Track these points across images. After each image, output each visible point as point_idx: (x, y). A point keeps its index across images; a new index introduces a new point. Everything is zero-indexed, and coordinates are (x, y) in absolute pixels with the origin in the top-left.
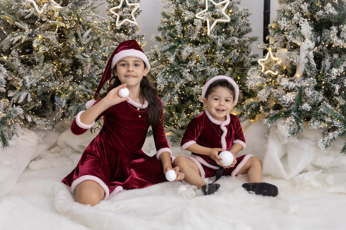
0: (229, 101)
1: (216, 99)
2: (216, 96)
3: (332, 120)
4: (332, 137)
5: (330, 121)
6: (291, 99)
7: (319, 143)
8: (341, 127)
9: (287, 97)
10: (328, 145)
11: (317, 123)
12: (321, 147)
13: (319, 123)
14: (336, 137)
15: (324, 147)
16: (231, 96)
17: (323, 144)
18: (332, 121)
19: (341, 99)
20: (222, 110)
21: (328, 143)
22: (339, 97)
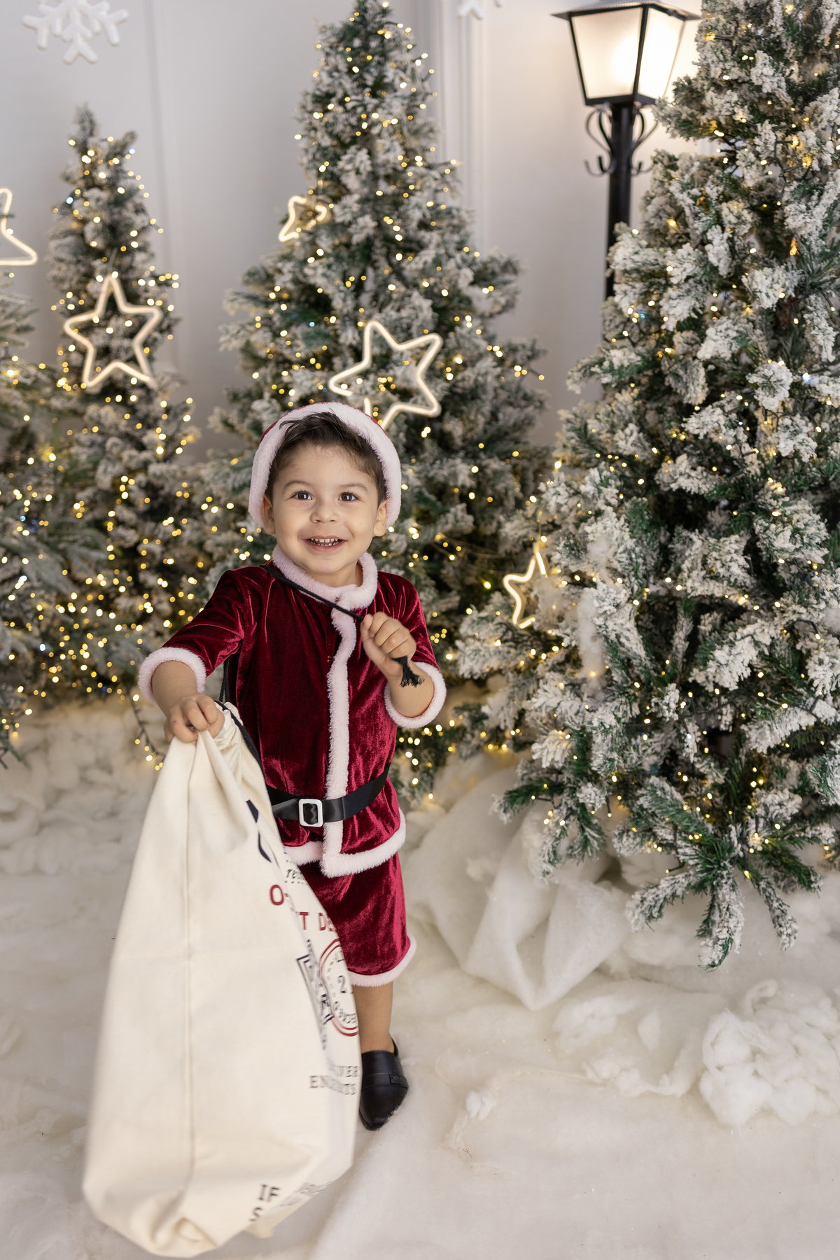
0: (357, 498)
1: (301, 495)
2: (299, 482)
3: (675, 835)
4: (669, 892)
5: (670, 837)
6: (558, 758)
7: (629, 909)
8: (697, 864)
9: (546, 751)
10: (655, 915)
11: (631, 840)
12: (633, 921)
13: (638, 840)
14: (679, 893)
15: (642, 919)
16: (364, 479)
17: (639, 910)
18: (675, 840)
19: (710, 767)
20: (328, 541)
21: (656, 909)
22: (705, 762)
